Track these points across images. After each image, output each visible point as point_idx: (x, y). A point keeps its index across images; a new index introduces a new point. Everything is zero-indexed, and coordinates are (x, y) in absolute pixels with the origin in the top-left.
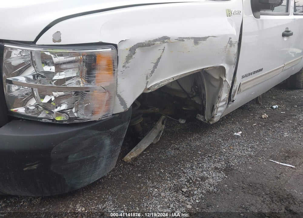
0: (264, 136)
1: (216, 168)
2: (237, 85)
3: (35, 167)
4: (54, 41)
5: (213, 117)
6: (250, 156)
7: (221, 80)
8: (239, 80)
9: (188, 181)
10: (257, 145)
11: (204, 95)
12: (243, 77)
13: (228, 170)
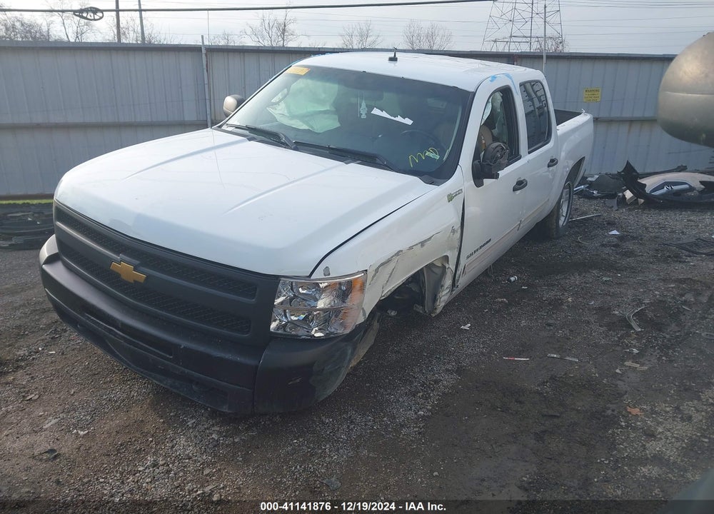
0: (498, 326)
1: (447, 370)
2: (461, 268)
3: (298, 381)
4: (325, 275)
5: (436, 309)
6: (482, 353)
7: (444, 267)
8: (463, 261)
9: (422, 386)
10: (490, 340)
11: (423, 283)
12: (468, 257)
13: (460, 371)
